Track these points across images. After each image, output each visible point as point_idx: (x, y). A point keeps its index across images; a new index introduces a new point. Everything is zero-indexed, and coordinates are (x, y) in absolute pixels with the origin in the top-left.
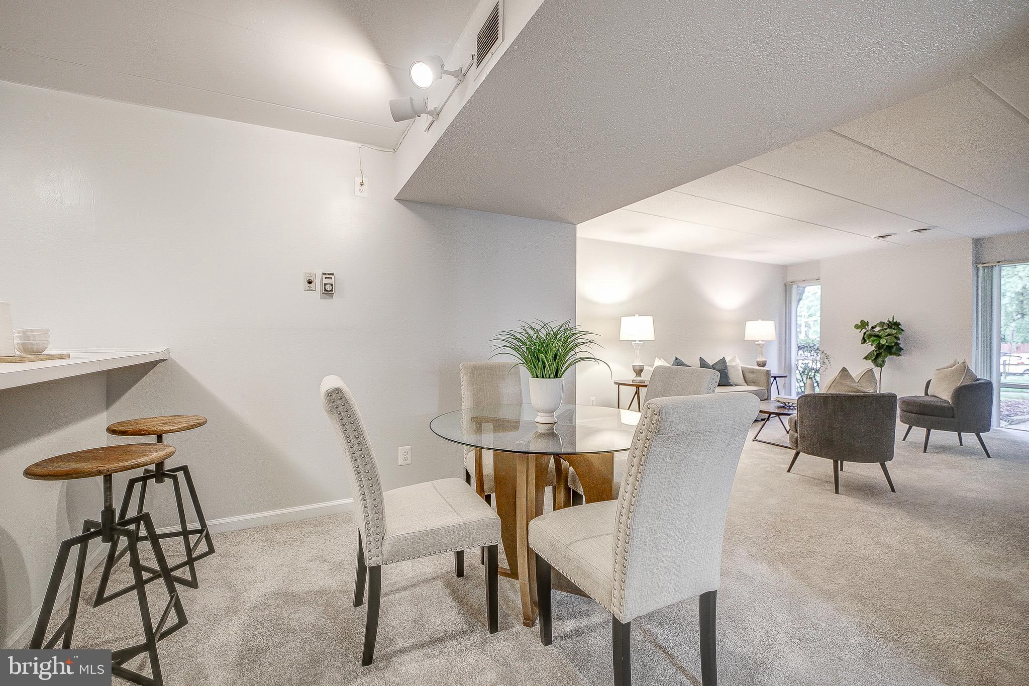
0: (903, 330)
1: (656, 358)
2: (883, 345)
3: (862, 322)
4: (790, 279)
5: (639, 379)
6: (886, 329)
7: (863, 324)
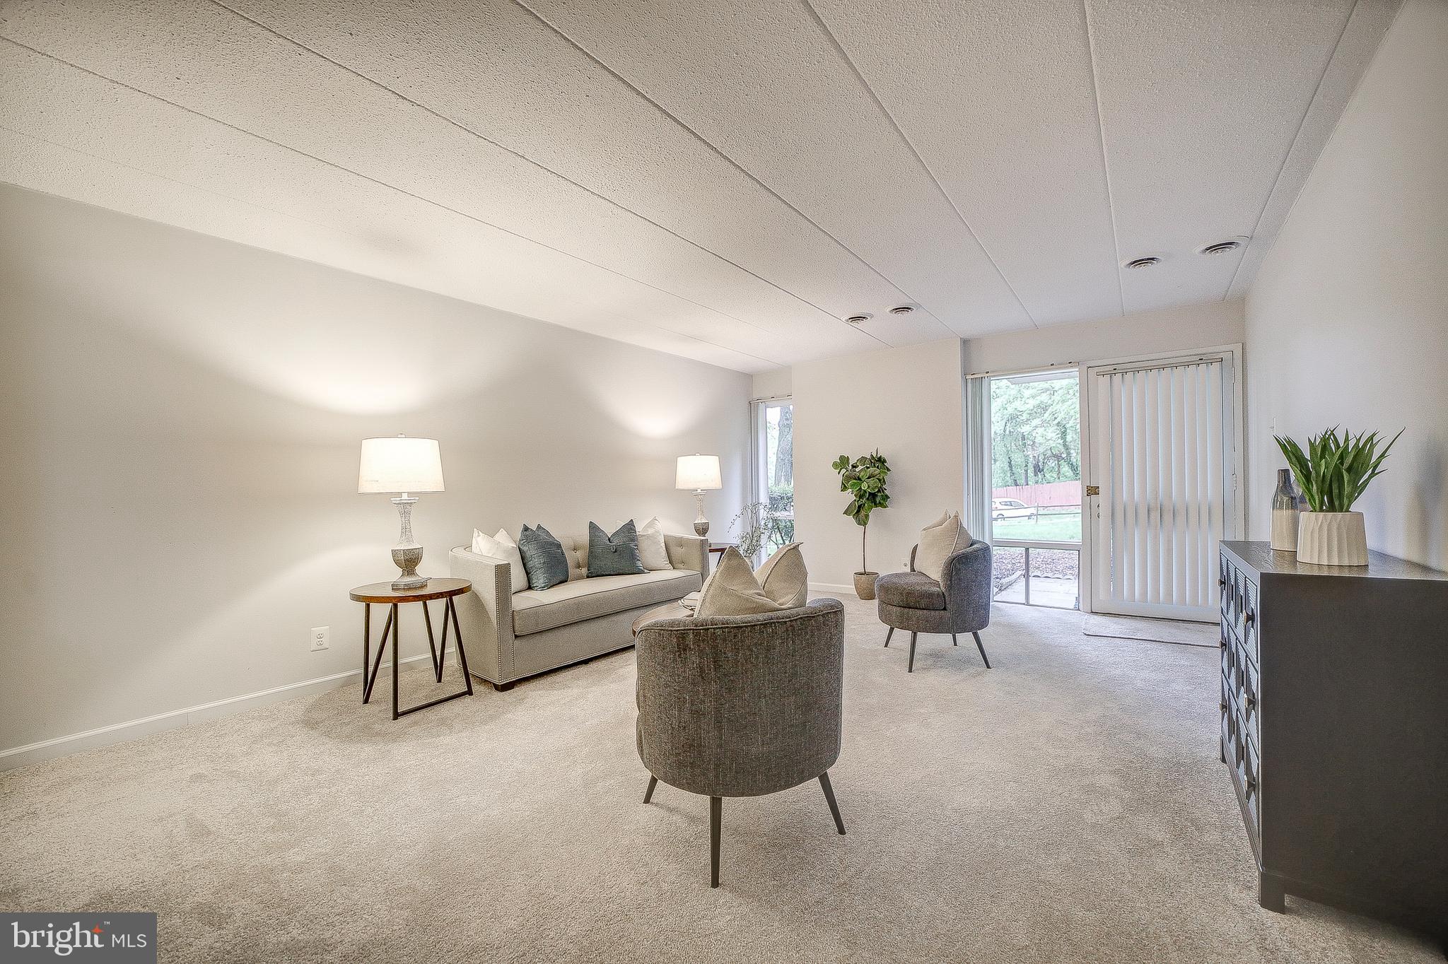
0: (888, 470)
1: (475, 529)
2: (865, 491)
3: (842, 458)
4: (755, 396)
5: (409, 580)
6: (868, 468)
7: (844, 461)
